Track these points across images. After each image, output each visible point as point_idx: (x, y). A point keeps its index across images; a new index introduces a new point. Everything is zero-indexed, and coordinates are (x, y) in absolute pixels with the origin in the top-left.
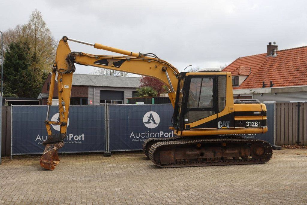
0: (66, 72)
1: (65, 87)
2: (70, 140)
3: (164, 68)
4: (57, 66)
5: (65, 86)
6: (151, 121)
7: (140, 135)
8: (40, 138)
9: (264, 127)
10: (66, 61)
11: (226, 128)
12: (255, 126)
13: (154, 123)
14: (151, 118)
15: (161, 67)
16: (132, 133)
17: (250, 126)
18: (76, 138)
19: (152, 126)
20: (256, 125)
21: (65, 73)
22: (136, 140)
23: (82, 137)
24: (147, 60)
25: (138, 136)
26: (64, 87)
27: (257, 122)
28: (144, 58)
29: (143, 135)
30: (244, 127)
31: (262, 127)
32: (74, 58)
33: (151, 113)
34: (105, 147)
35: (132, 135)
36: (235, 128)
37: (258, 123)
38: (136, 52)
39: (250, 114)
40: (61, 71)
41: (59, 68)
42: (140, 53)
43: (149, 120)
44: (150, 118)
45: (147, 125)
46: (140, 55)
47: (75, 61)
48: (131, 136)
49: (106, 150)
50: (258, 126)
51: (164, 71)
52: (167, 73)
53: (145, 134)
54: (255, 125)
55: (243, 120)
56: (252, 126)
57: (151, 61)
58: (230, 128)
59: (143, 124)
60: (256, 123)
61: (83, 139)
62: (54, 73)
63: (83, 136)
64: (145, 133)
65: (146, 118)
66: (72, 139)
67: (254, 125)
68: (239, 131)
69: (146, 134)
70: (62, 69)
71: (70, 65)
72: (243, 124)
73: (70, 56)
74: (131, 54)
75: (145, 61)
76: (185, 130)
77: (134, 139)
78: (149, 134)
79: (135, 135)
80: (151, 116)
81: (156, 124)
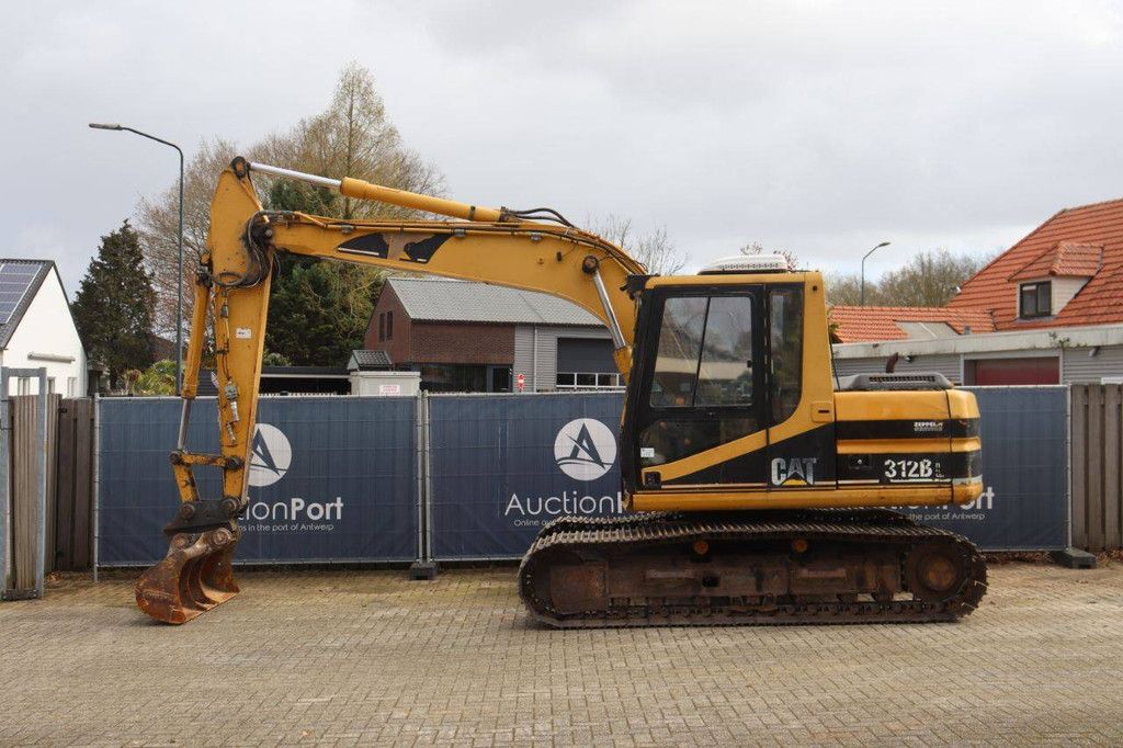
0: (239, 281)
1: (238, 336)
2: (294, 517)
3: (588, 261)
4: (210, 264)
5: (238, 330)
6: (583, 454)
7: (543, 504)
9: (957, 482)
10: (242, 243)
11: (802, 483)
12: (920, 478)
13: (597, 459)
14: (585, 444)
15: (577, 258)
16: (514, 496)
17: (898, 476)
18: (315, 511)
19: (587, 471)
20: (926, 471)
21: (238, 286)
22: (527, 523)
23: (334, 510)
24: (530, 233)
25: (535, 508)
26: (233, 333)
27: (929, 463)
28: (517, 226)
29: (553, 506)
30: (878, 481)
31: (948, 480)
32: (269, 232)
33: (584, 426)
34: (418, 542)
35: (515, 503)
36: (837, 485)
37: (932, 466)
38: (490, 206)
39: (899, 429)
40: (227, 281)
41: (218, 268)
42: (503, 208)
43: (575, 451)
44: (579, 441)
45: (569, 470)
46: (506, 214)
47: (273, 241)
48: (510, 506)
49: (421, 555)
50: (933, 476)
51: (589, 271)
52: (599, 278)
53: (562, 503)
54: (922, 471)
55: (873, 455)
56: (907, 478)
57: (546, 237)
58: (816, 483)
59: (554, 465)
60: (926, 465)
61: (339, 517)
62: (202, 287)
63: (339, 504)
64: (562, 499)
65: (564, 443)
66: (302, 514)
67: (918, 471)
68: (854, 496)
69: (565, 500)
70: (229, 274)
71: (253, 258)
72: (873, 468)
73: (254, 227)
74: (472, 215)
75: (520, 236)
76: (641, 488)
77: (522, 518)
78: (575, 499)
79: (524, 505)
80: (584, 434)
81: (602, 464)
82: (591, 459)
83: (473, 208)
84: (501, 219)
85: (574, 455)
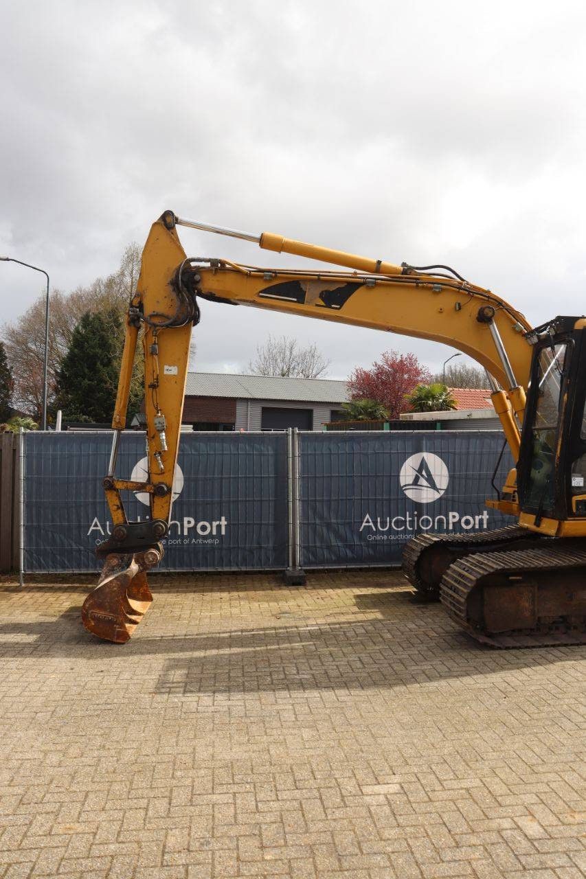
0: (168, 322)
1: (166, 372)
2: (186, 533)
3: (486, 311)
4: (141, 306)
5: (166, 367)
6: (423, 482)
7: (390, 523)
8: (100, 528)
10: (170, 288)
13: (433, 486)
14: (424, 473)
15: (473, 308)
16: (368, 516)
18: (204, 528)
19: (427, 496)
21: (167, 326)
22: (378, 538)
23: (219, 527)
24: (430, 285)
25: (383, 524)
26: (162, 369)
28: (418, 279)
29: (398, 523)
32: (197, 277)
33: (423, 460)
34: (288, 554)
35: (367, 522)
40: (156, 321)
41: (149, 309)
42: (404, 264)
43: (416, 479)
44: (420, 471)
45: (410, 494)
46: (407, 270)
47: (200, 286)
48: (364, 524)
49: (291, 564)
51: (484, 319)
52: (494, 327)
53: (405, 521)
57: (442, 290)
59: (400, 490)
61: (223, 532)
62: (133, 328)
63: (224, 522)
64: (406, 518)
65: (407, 473)
66: (192, 530)
69: (408, 519)
70: (157, 315)
71: (182, 301)
73: (183, 273)
74: (378, 268)
75: (423, 287)
76: (571, 514)
77: (375, 533)
78: (416, 518)
79: (375, 523)
80: (423, 466)
81: (437, 490)
82: (429, 486)
83: (379, 262)
84: (404, 272)
85: (416, 482)
